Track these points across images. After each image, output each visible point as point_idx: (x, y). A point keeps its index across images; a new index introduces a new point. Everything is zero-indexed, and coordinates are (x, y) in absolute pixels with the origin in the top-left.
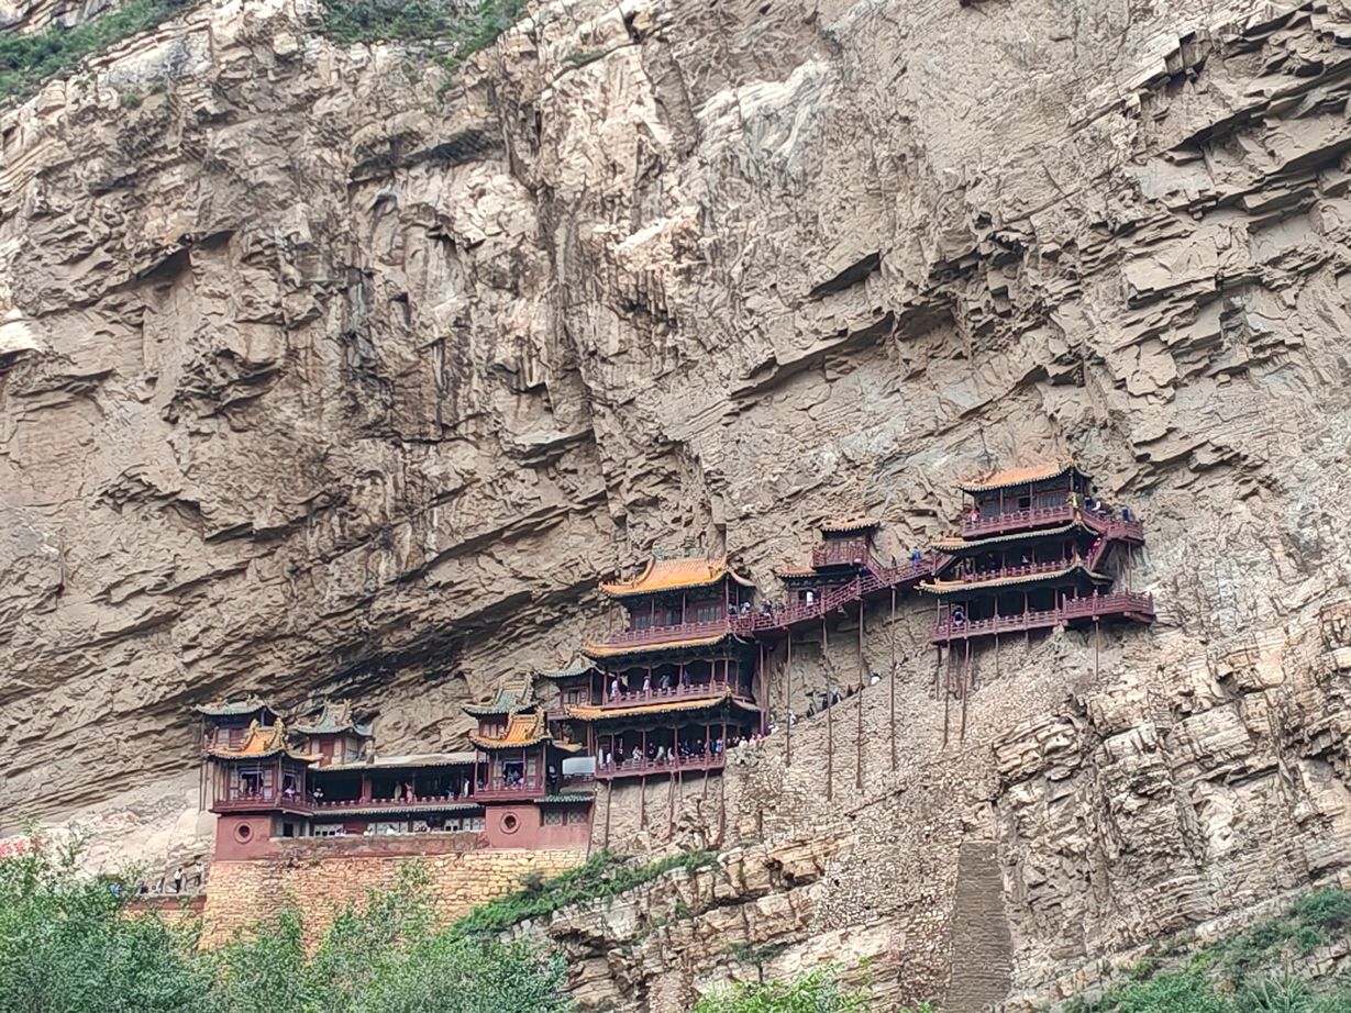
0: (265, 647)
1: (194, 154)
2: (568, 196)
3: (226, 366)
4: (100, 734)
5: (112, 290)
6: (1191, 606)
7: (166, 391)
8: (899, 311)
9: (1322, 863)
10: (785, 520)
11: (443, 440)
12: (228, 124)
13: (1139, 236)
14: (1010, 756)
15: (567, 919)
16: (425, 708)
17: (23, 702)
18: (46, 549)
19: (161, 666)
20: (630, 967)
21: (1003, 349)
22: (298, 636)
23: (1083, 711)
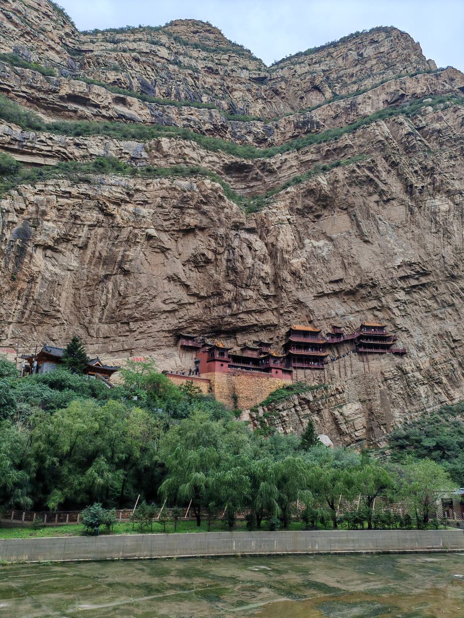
0: (196, 322)
1: (197, 208)
2: (279, 248)
3: (202, 257)
4: (158, 335)
5: (174, 230)
7: (185, 257)
8: (346, 290)
9: (442, 401)
10: (325, 322)
11: (246, 288)
12: (206, 205)
14: (387, 375)
17: (142, 322)
18: (154, 286)
19: (173, 322)
20: (314, 407)
21: (366, 302)
22: (204, 322)
23: (401, 369)
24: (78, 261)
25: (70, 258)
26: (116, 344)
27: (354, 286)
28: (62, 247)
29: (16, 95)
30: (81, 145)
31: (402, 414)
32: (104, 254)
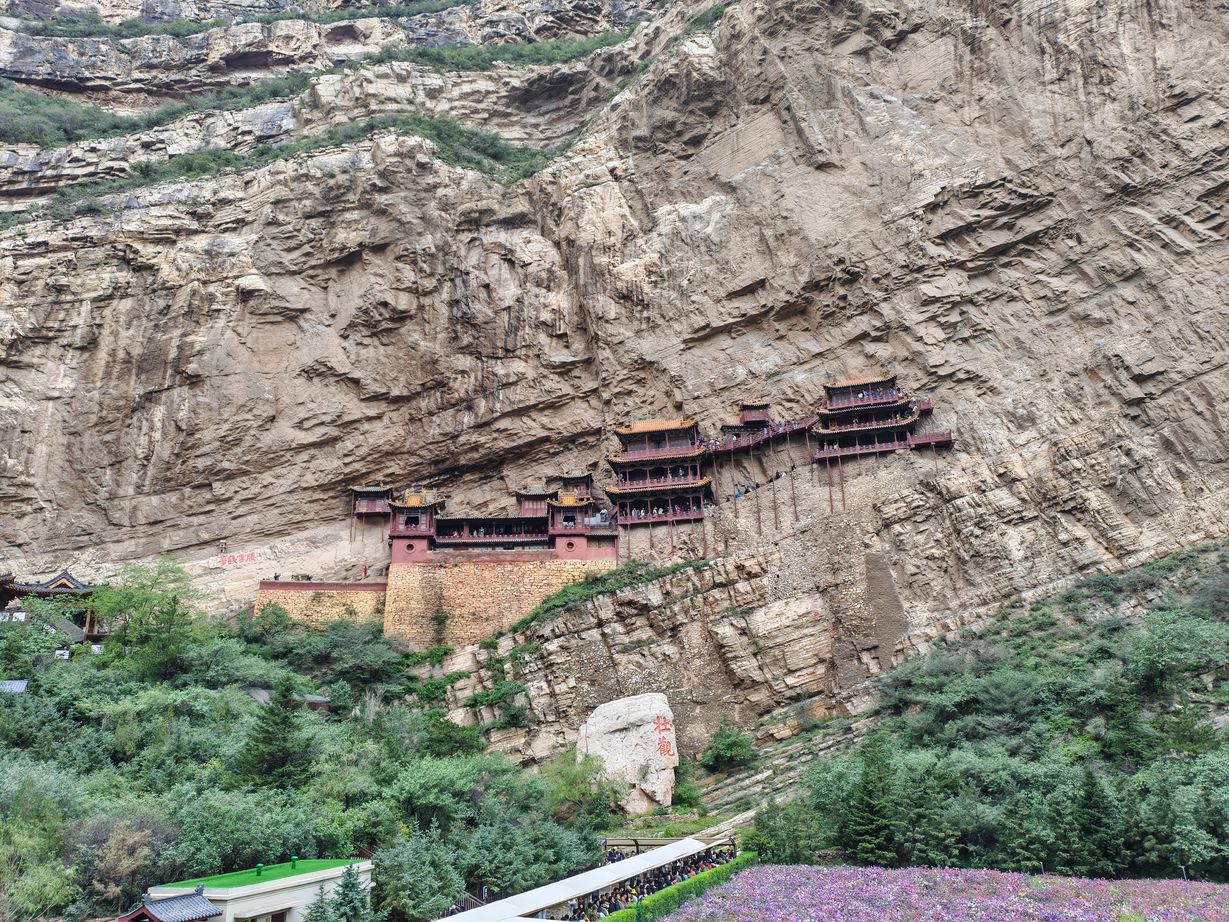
0: (390, 458)
1: (366, 205)
2: (584, 244)
3: (382, 310)
4: (292, 499)
5: (313, 267)
6: (971, 442)
7: (343, 320)
8: (778, 306)
9: (1087, 562)
10: (716, 400)
11: (506, 357)
12: (386, 193)
13: (926, 272)
14: (889, 511)
15: (627, 594)
16: (479, 495)
17: (244, 478)
18: (267, 396)
19: (329, 464)
20: (663, 621)
21: (838, 325)
22: (411, 453)
23: (932, 488)
24: (75, 377)
25: (57, 374)
26: (181, 533)
27: (797, 289)
28: (33, 355)
29: (123, 91)
30: (153, 143)
31: (937, 615)
32: (136, 351)
